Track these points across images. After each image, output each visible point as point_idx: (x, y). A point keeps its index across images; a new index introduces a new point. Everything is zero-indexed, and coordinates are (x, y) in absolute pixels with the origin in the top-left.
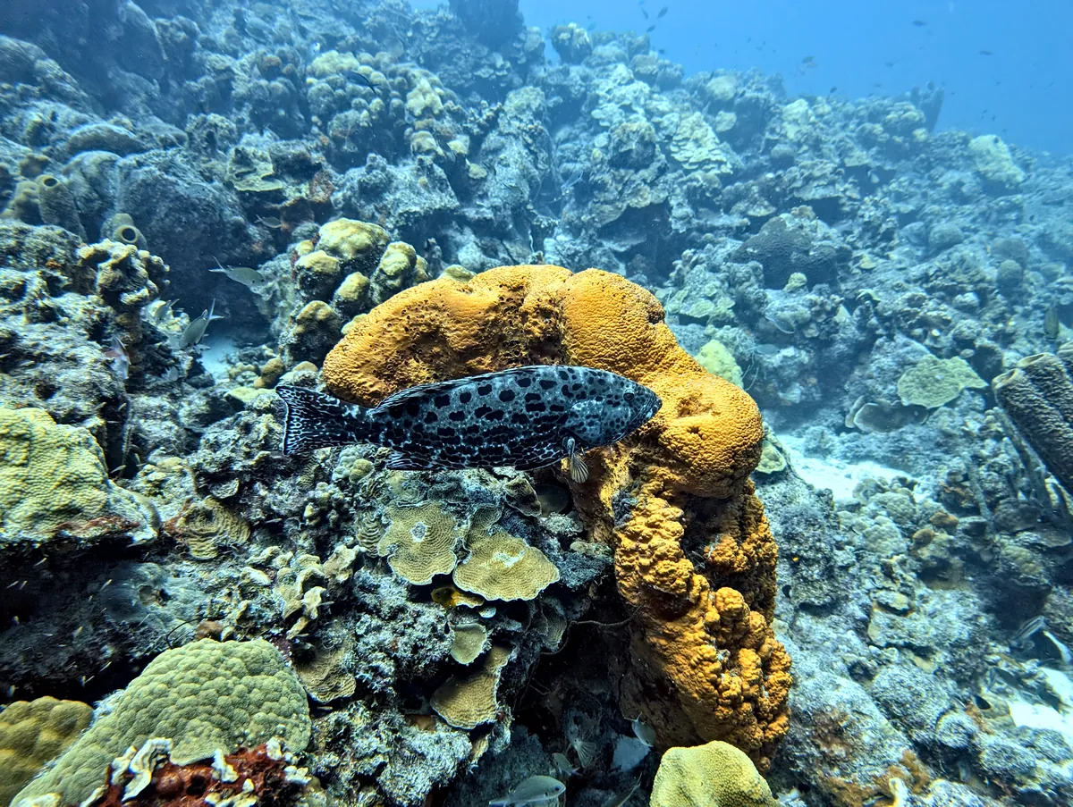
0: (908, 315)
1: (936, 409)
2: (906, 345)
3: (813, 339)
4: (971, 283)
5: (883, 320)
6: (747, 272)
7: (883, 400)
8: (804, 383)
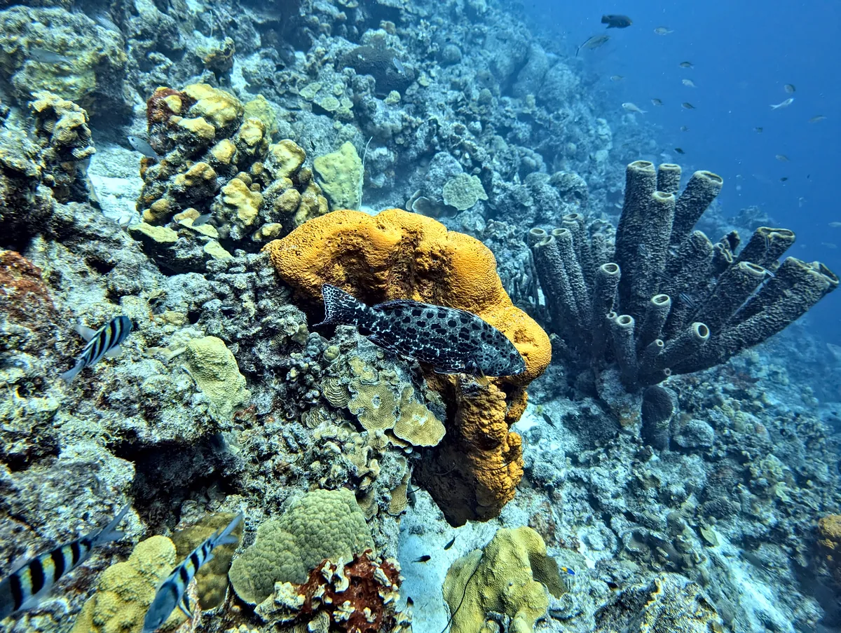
0: (453, 139)
1: (462, 211)
2: (452, 162)
3: (399, 145)
4: (480, 114)
5: (441, 140)
6: (366, 84)
7: (433, 197)
8: (388, 175)
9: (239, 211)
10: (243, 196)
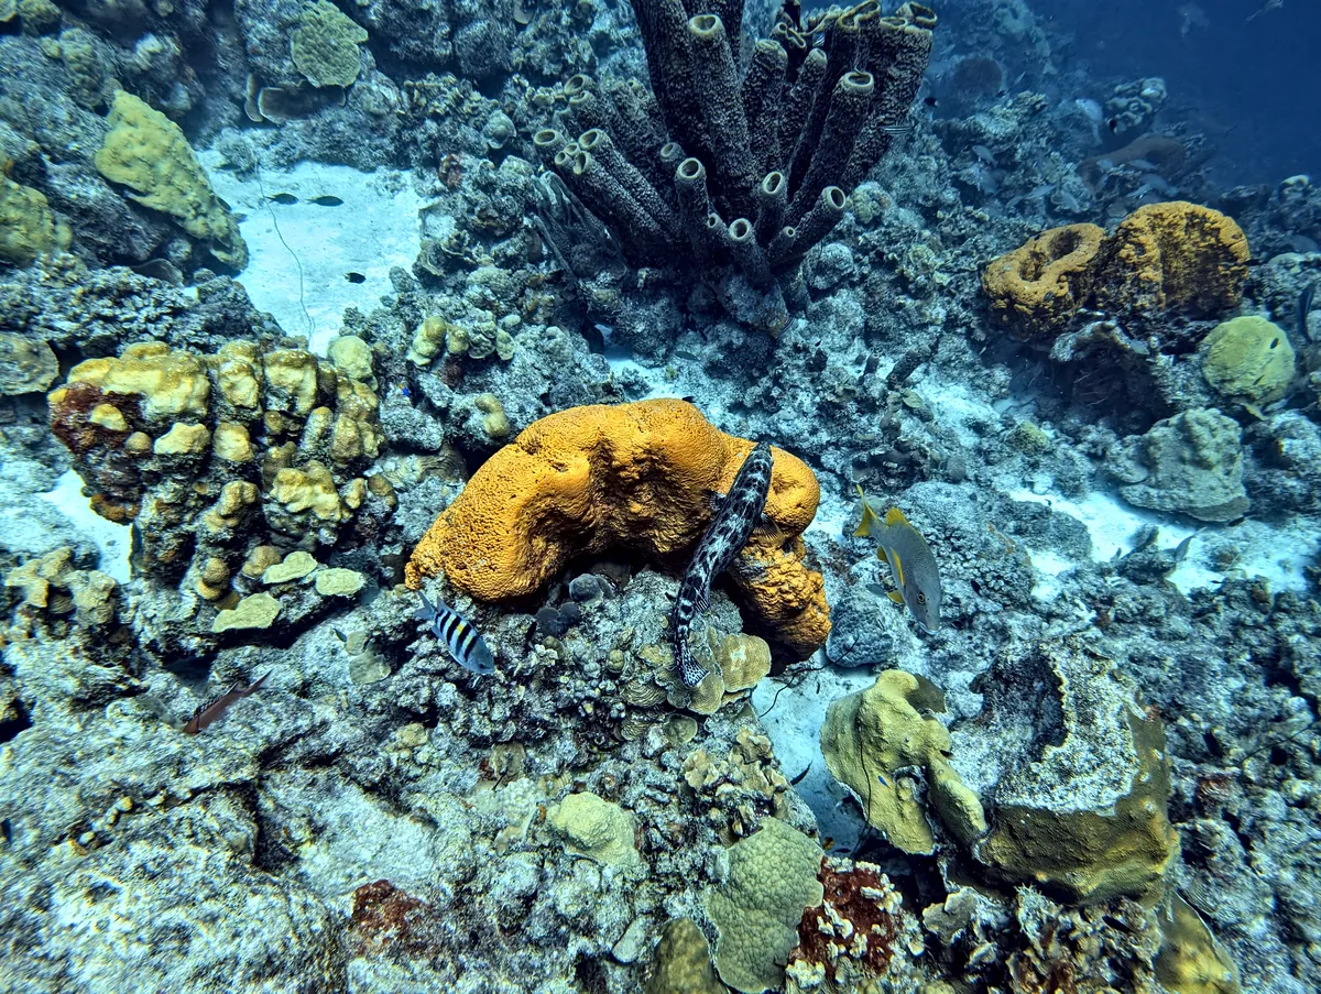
9: (315, 510)
10: (308, 489)
